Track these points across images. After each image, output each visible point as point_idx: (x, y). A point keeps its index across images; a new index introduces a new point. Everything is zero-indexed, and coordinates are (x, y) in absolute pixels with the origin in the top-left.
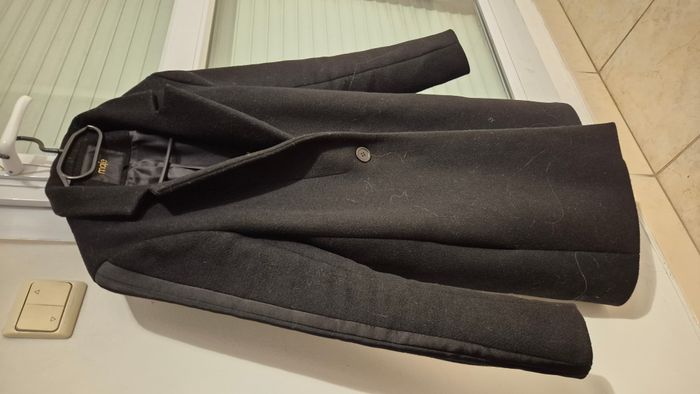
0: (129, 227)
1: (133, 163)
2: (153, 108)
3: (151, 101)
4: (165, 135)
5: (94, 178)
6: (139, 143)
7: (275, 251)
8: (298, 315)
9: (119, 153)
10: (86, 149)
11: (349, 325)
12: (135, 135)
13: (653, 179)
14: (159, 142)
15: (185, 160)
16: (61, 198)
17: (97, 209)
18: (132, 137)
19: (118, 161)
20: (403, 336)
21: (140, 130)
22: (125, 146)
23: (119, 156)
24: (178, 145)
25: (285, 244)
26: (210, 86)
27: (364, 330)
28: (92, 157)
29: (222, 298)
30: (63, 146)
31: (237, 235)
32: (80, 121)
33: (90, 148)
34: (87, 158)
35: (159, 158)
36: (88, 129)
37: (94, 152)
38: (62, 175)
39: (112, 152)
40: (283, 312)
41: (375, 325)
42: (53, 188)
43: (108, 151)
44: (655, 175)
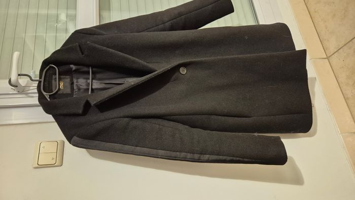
0: (82, 120)
1: (75, 81)
2: (80, 54)
3: (79, 49)
4: (88, 66)
5: (59, 93)
6: (76, 71)
7: (148, 124)
8: (161, 152)
9: (67, 77)
10: (52, 77)
11: (183, 155)
12: (73, 67)
13: (327, 60)
14: (85, 69)
15: (98, 76)
16: (47, 106)
17: (65, 112)
18: (72, 68)
19: (68, 80)
20: (207, 157)
21: (75, 64)
22: (69, 73)
23: (68, 78)
24: (94, 69)
25: (150, 120)
26: (104, 35)
27: (189, 156)
28: (56, 81)
29: (127, 147)
30: (40, 77)
31: (130, 119)
32: (46, 63)
33: (54, 77)
34: (53, 81)
35: (86, 76)
36: (50, 66)
37: (56, 78)
38: (44, 93)
39: (64, 77)
40: (154, 151)
41: (194, 153)
42: (41, 98)
43: (62, 77)
44: (328, 58)
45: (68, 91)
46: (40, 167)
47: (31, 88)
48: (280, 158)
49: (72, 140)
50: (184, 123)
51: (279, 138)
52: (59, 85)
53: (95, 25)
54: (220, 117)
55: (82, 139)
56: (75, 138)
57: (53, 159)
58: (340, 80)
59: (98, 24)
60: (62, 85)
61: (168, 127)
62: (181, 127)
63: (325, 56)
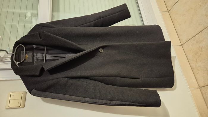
0: (39, 79)
1: (35, 55)
2: (39, 38)
3: (38, 36)
4: (44, 46)
5: (25, 62)
6: (36, 48)
8: (87, 99)
9: (31, 52)
10: (21, 52)
11: (100, 101)
12: (35, 46)
14: (42, 47)
15: (50, 52)
16: (17, 70)
17: (28, 74)
18: (34, 47)
19: (31, 54)
20: (114, 102)
21: (35, 45)
22: (32, 49)
23: (31, 53)
24: (47, 48)
25: (80, 79)
26: (54, 27)
27: (104, 101)
28: (23, 54)
29: (66, 96)
30: (13, 52)
31: (69, 79)
32: (17, 43)
33: (22, 52)
34: (22, 55)
35: (42, 52)
36: (20, 45)
37: (23, 53)
38: (15, 62)
39: (28, 52)
40: (83, 99)
41: (107, 100)
42: (13, 65)
43: (27, 52)
44: (182, 45)
45: (31, 61)
46: (10, 108)
47: (7, 58)
48: (157, 103)
49: (32, 92)
50: (101, 81)
51: (156, 91)
52: (25, 57)
53: (49, 21)
54: (122, 78)
55: (39, 91)
56: (34, 90)
57: (19, 103)
58: (188, 58)
59: (51, 21)
60: (27, 57)
61: (92, 84)
62: (99, 84)
63: (180, 44)
